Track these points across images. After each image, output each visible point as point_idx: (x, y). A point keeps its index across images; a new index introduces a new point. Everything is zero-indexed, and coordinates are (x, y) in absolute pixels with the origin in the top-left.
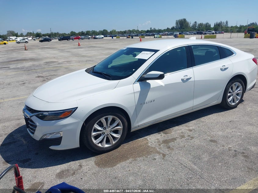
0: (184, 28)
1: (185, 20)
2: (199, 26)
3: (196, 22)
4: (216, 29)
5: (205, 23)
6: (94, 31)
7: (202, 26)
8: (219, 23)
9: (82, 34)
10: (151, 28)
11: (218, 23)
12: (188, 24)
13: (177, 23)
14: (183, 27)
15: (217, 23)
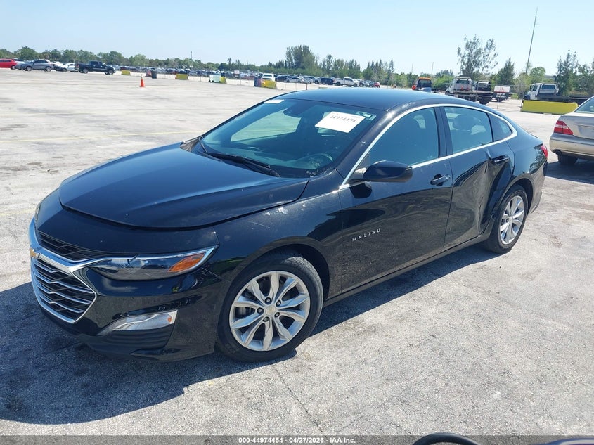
0: (303, 68)
1: (306, 48)
2: (335, 65)
3: (330, 56)
4: (367, 75)
5: (348, 61)
6: (86, 53)
7: (341, 67)
8: (377, 63)
9: (54, 56)
10: (230, 60)
11: (375, 64)
12: (313, 58)
13: (289, 54)
14: (302, 64)
15: (373, 64)
